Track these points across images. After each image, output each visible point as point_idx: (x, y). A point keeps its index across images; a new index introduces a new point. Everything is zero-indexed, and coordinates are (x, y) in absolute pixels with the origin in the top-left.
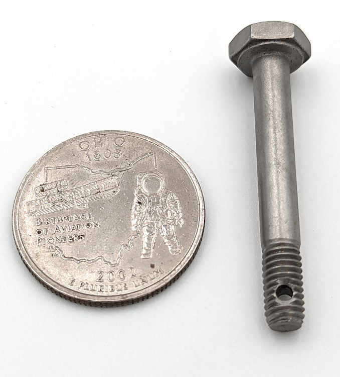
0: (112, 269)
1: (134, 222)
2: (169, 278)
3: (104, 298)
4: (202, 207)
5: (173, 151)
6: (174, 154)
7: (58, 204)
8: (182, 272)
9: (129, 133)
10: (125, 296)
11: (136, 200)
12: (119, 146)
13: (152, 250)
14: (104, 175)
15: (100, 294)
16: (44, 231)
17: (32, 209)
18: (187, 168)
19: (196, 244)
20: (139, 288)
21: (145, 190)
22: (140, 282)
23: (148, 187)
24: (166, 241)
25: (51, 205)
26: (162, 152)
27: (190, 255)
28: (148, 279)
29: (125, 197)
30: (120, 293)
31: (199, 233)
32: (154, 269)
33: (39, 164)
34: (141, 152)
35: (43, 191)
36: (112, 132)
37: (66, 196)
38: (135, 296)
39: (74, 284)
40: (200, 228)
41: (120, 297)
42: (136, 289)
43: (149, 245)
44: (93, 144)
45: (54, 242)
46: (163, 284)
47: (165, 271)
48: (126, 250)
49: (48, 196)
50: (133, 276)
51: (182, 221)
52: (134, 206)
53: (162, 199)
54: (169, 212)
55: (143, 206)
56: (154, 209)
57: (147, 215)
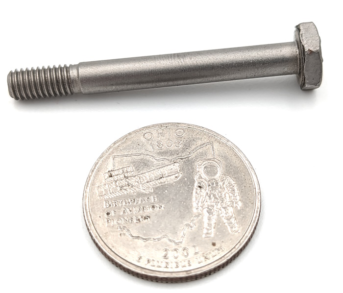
0: (176, 247)
3: (169, 274)
4: (257, 191)
5: (228, 141)
6: (230, 143)
7: (125, 188)
8: (241, 250)
9: (189, 125)
10: (189, 272)
11: (196, 184)
12: (180, 137)
13: (213, 229)
14: (166, 162)
15: (166, 270)
16: (112, 214)
17: (101, 192)
20: (202, 265)
23: (207, 172)
24: (225, 221)
25: (119, 189)
26: (219, 141)
28: (210, 256)
29: (187, 182)
30: (184, 269)
31: (256, 214)
32: (215, 247)
33: (107, 152)
35: (111, 176)
37: (132, 181)
39: (141, 260)
40: (257, 210)
42: (199, 266)
43: (209, 225)
44: (155, 134)
45: (122, 222)
46: (224, 261)
47: (226, 249)
48: (189, 230)
49: (116, 181)
50: (196, 253)
51: (240, 204)
52: (195, 190)
53: (220, 183)
54: (227, 195)
55: (203, 190)
56: (213, 192)
57: (207, 198)
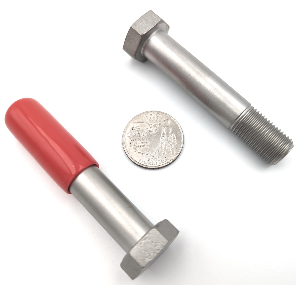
0: (153, 157)
1: (160, 142)
2: (170, 162)
4: (183, 139)
5: (175, 119)
6: (175, 121)
7: (137, 134)
8: (174, 160)
9: (161, 112)
11: (162, 135)
12: (158, 116)
13: (166, 152)
14: (152, 126)
15: (148, 165)
16: (132, 143)
17: (129, 135)
18: (179, 126)
19: (180, 151)
20: (161, 164)
21: (165, 132)
22: (161, 162)
23: (166, 131)
24: (170, 150)
25: (135, 135)
26: (172, 120)
27: (177, 155)
28: (164, 162)
29: (158, 134)
30: (155, 165)
31: (181, 148)
32: (166, 159)
33: (132, 120)
34: (165, 119)
35: (132, 130)
36: (156, 112)
37: (140, 132)
38: (159, 167)
39: (140, 161)
40: (182, 146)
41: (155, 167)
42: (160, 165)
43: (165, 151)
44: (149, 115)
45: (135, 147)
46: (168, 164)
47: (169, 159)
48: (157, 152)
49: (134, 132)
50: (159, 160)
51: (176, 144)
52: (161, 137)
53: (170, 136)
54: (172, 140)
55: (164, 137)
56: (167, 138)
57: (165, 140)
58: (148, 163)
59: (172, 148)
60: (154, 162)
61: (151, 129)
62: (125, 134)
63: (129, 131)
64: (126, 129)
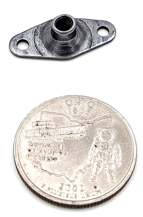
0: (70, 183)
1: (89, 157)
2: (104, 197)
8: (113, 196)
10: (74, 202)
12: (91, 108)
13: (97, 177)
16: (32, 151)
17: (28, 135)
19: (126, 180)
20: (84, 199)
23: (104, 137)
25: (40, 135)
27: (120, 186)
28: (91, 195)
30: (71, 199)
32: (95, 190)
33: (38, 108)
34: (103, 115)
35: (37, 125)
36: (88, 98)
38: (81, 204)
39: (44, 187)
40: (131, 171)
41: (71, 202)
43: (96, 174)
47: (102, 192)
48: (81, 174)
49: (40, 129)
50: (82, 191)
56: (104, 151)
57: (99, 154)
58: (59, 193)
59: (110, 172)
60: (71, 192)
61: (75, 130)
62: (21, 131)
63: (29, 126)
64: (24, 124)
